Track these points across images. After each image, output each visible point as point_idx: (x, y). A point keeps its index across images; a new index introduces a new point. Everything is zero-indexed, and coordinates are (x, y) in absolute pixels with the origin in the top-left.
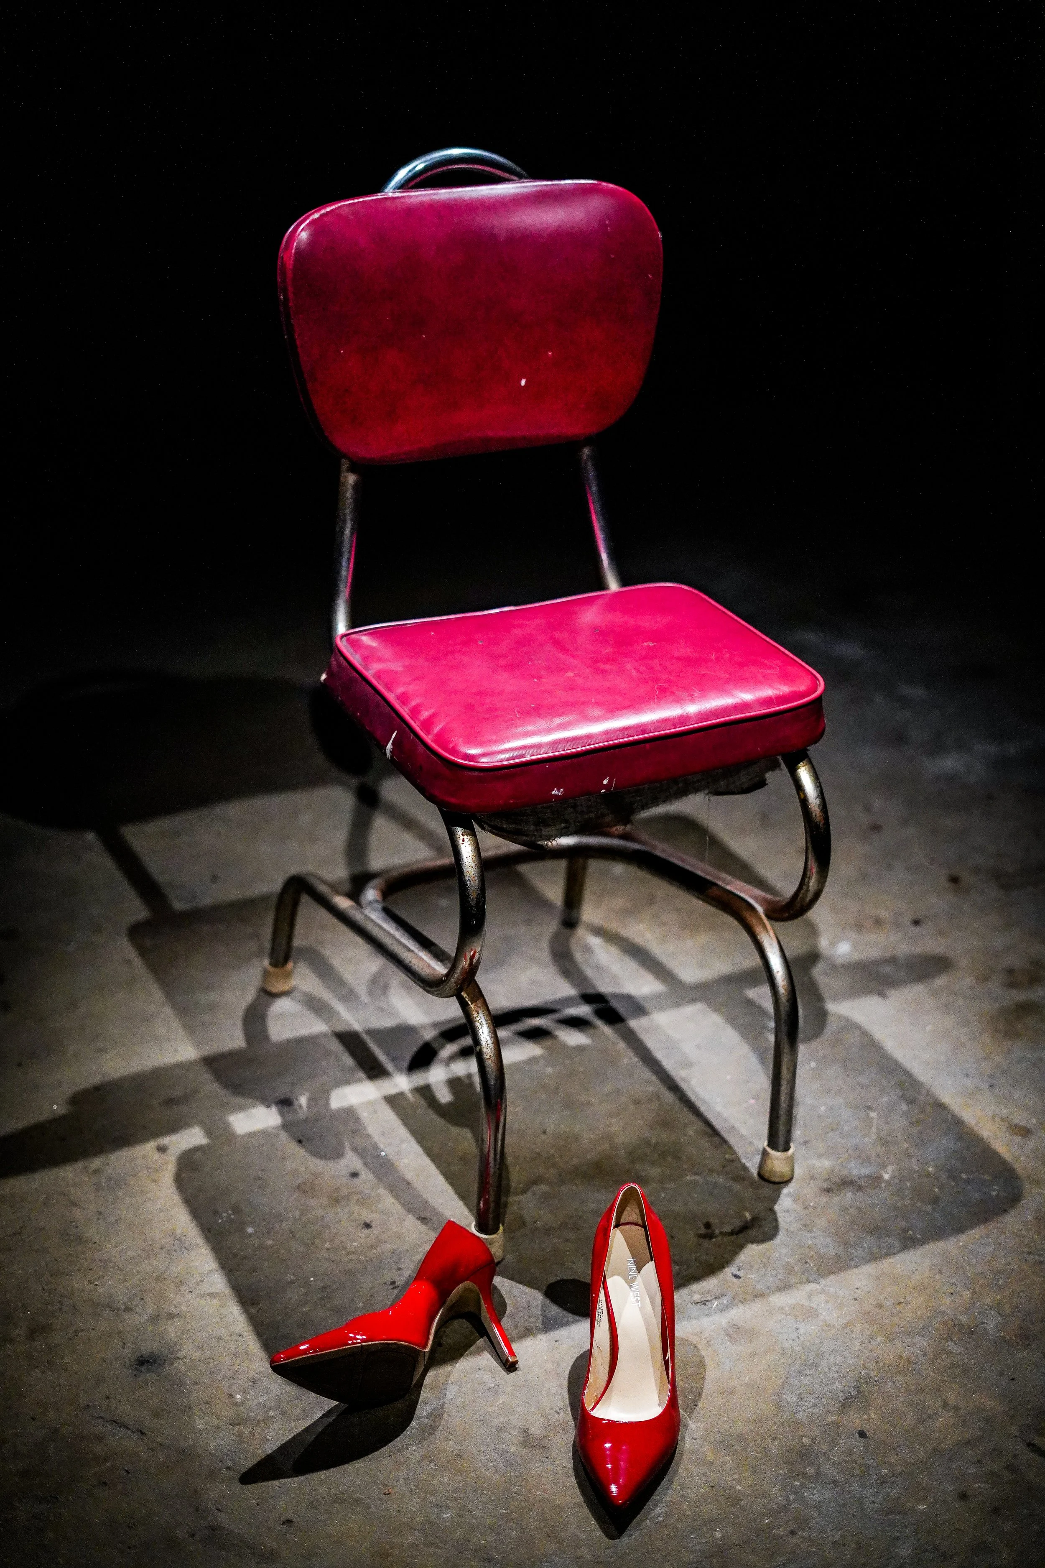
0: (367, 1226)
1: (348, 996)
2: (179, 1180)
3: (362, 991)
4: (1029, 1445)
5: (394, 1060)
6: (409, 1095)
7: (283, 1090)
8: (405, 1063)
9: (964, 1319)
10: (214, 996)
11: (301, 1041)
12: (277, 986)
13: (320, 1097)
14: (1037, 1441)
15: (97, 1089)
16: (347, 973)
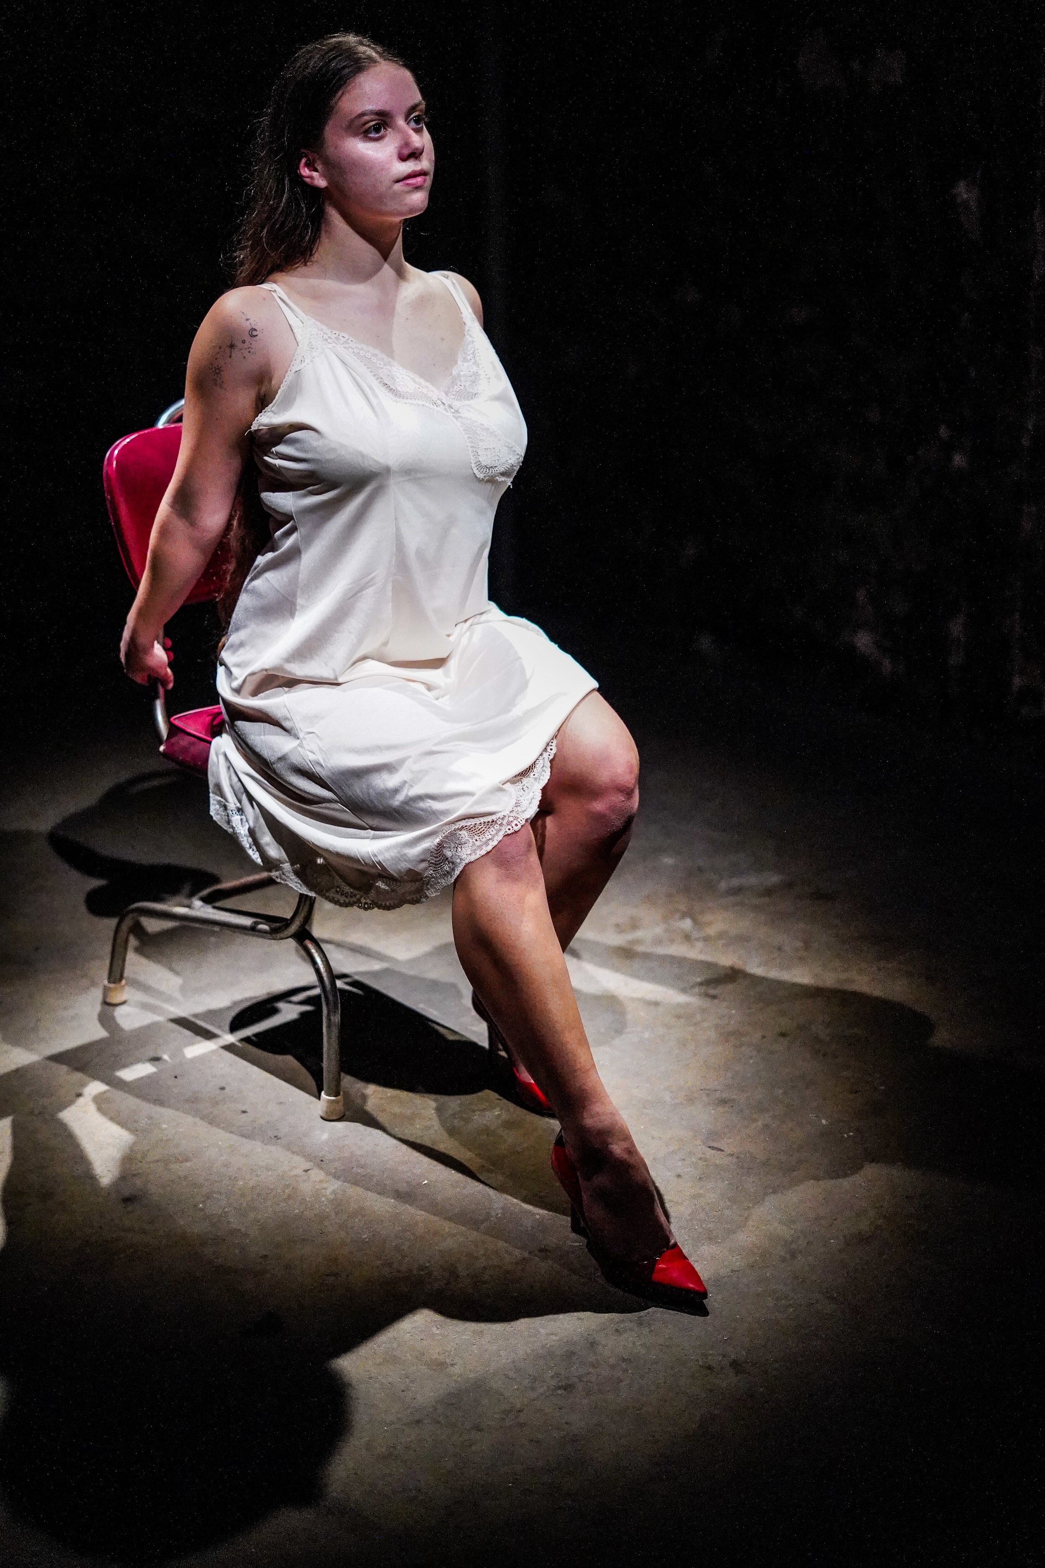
0: (244, 1112)
1: (169, 999)
2: (100, 1109)
3: (177, 995)
4: (710, 1147)
5: (220, 1027)
6: (238, 1044)
7: (152, 1054)
8: (227, 1028)
9: (650, 1098)
10: (71, 1012)
11: (148, 1027)
12: (115, 998)
13: (177, 1053)
14: (712, 1144)
15: (17, 1071)
16: (163, 988)
